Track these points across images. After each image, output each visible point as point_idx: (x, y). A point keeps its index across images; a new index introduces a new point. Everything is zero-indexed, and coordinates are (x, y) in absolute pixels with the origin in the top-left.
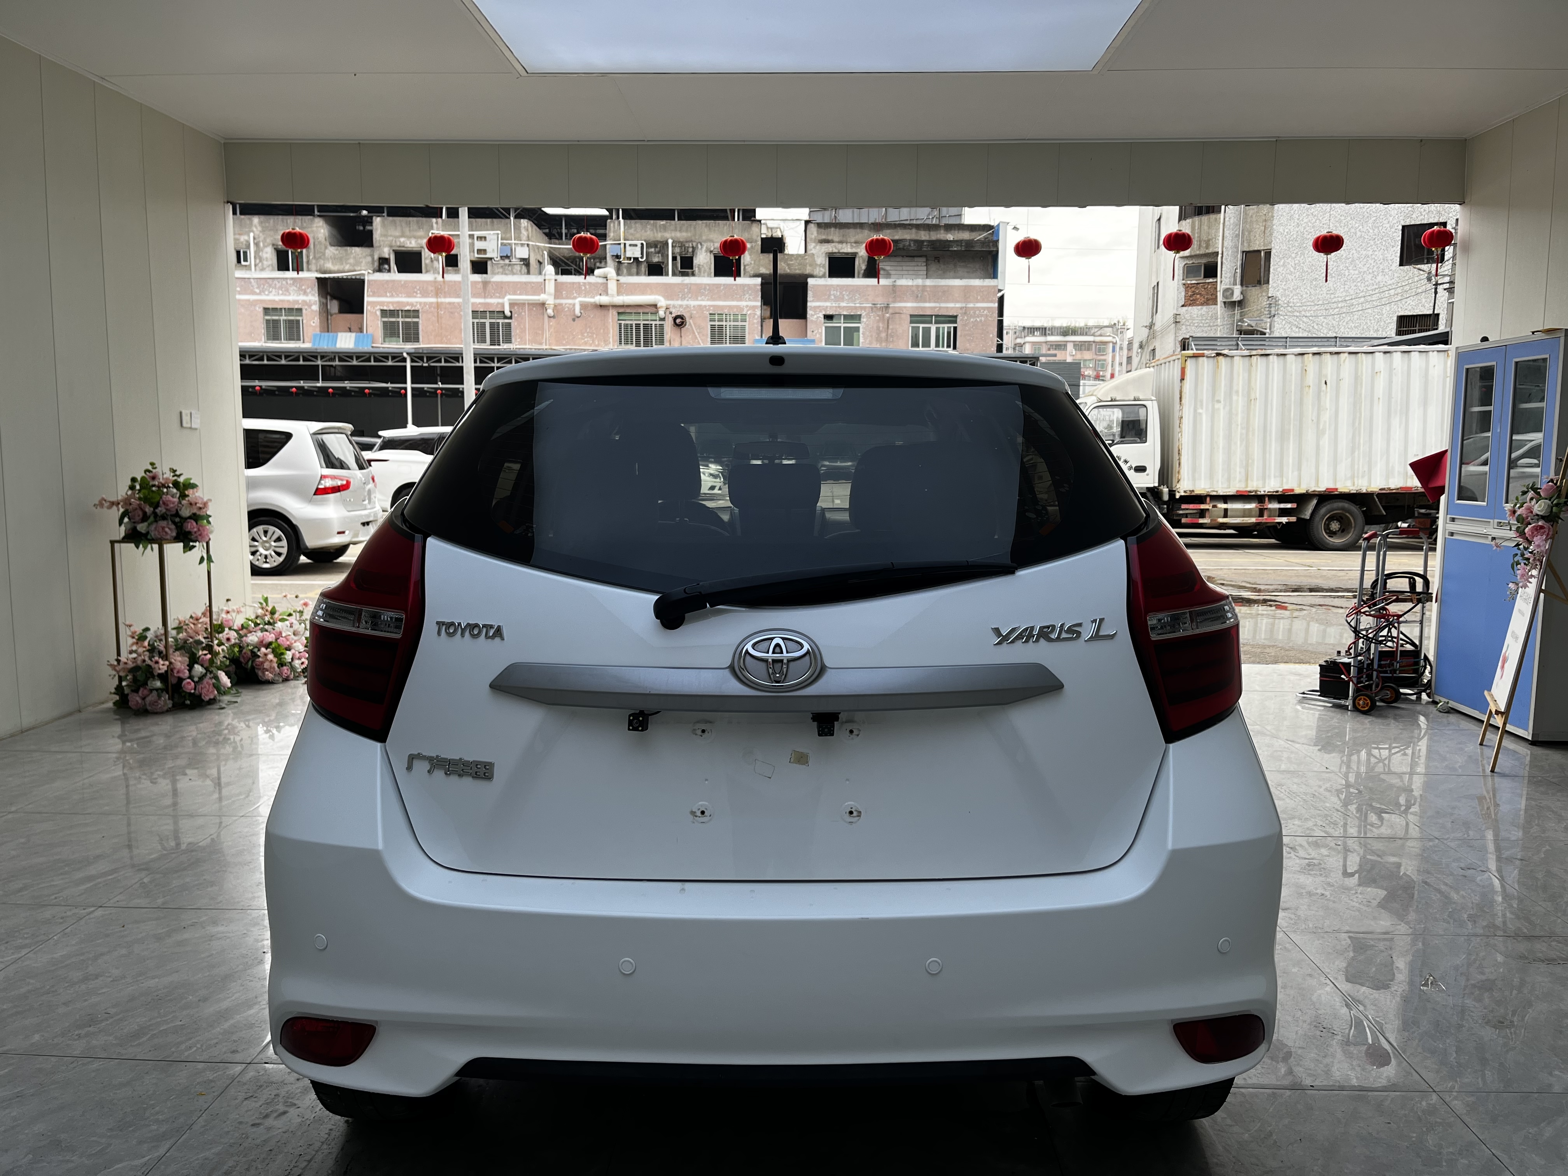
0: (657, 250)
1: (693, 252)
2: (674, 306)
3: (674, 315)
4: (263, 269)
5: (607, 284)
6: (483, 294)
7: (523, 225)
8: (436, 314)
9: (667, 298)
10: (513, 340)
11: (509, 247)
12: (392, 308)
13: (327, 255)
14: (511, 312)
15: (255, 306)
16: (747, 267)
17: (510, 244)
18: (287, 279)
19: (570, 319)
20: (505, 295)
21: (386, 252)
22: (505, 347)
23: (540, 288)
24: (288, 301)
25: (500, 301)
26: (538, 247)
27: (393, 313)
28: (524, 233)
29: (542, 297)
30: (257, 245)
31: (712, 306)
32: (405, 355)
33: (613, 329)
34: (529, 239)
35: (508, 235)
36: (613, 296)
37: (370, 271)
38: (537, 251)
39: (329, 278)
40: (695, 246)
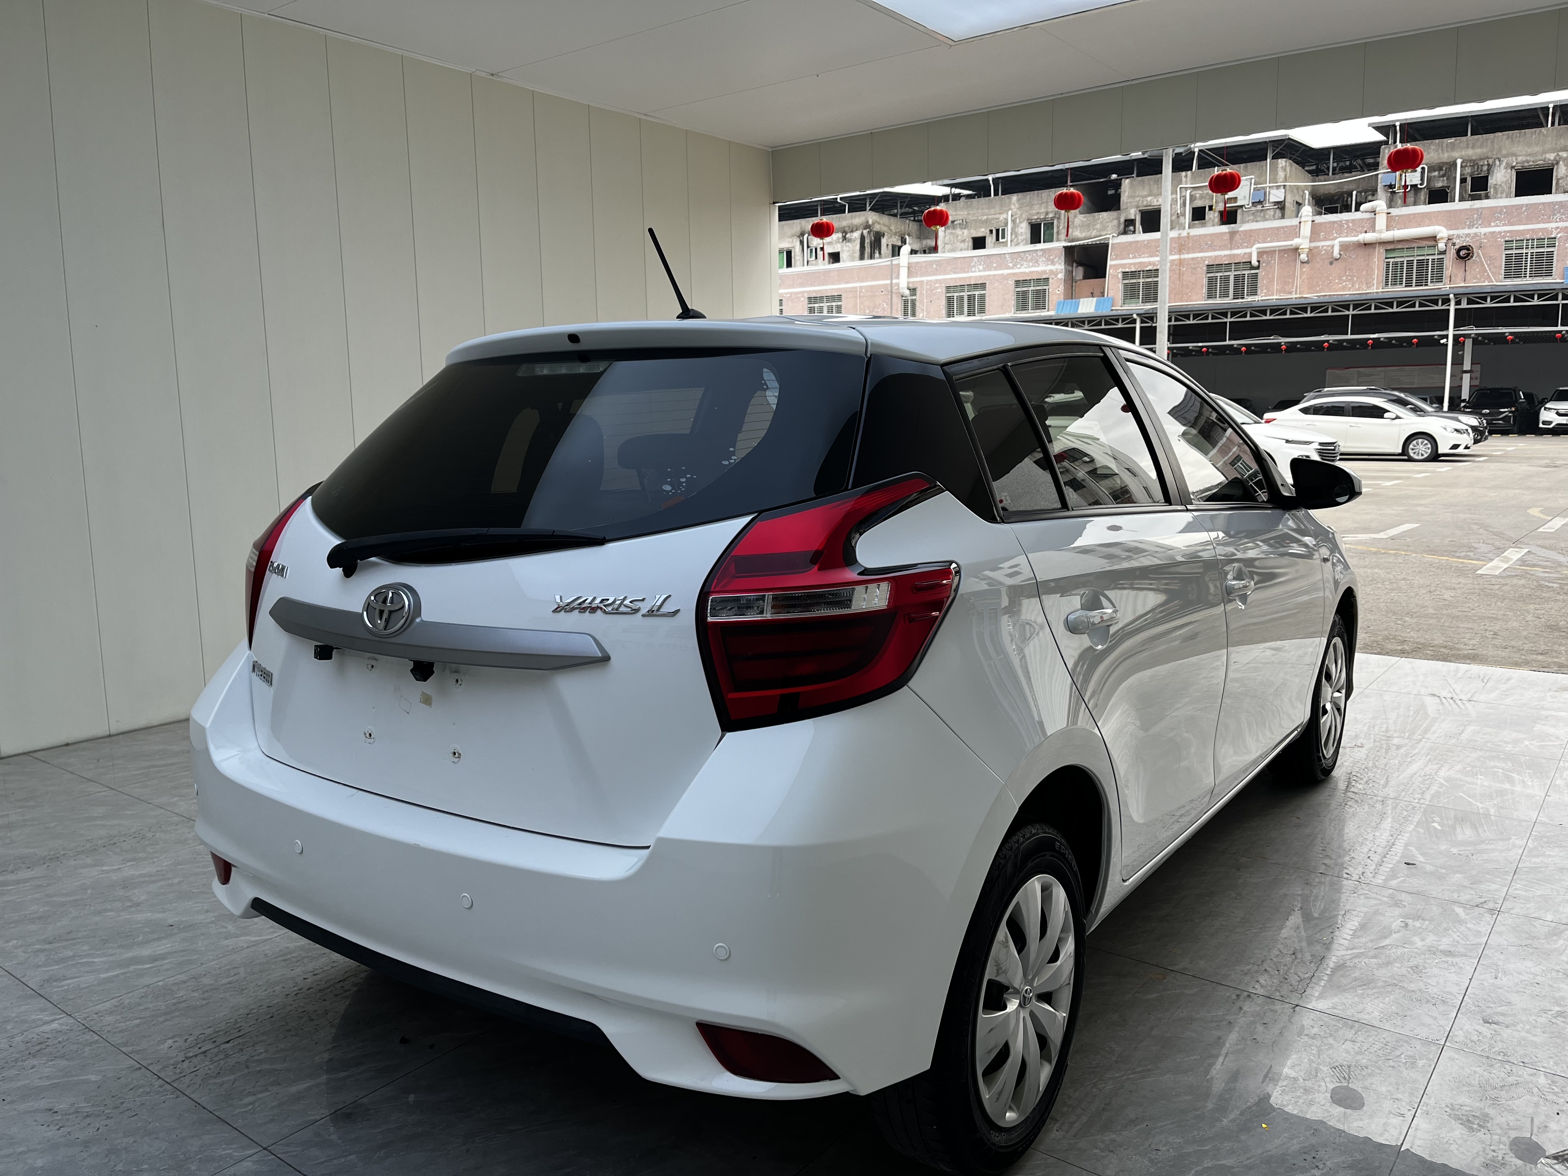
0: (1442, 173)
1: (1488, 170)
2: (1458, 236)
3: (1457, 247)
4: (1017, 244)
5: (1375, 218)
6: (1229, 246)
7: (1280, 165)
8: (1178, 272)
9: (1449, 227)
10: (1259, 291)
11: (1263, 191)
12: (1133, 270)
13: (1075, 223)
14: (1259, 261)
15: (1008, 279)
16: (1560, 181)
17: (1263, 188)
18: (1037, 250)
19: (1327, 262)
20: (1254, 244)
21: (1133, 213)
22: (1249, 300)
23: (1295, 231)
24: (1037, 272)
25: (1247, 250)
26: (1298, 187)
27: (1134, 274)
28: (1281, 174)
29: (1296, 242)
30: (1014, 221)
31: (1508, 232)
32: (1135, 316)
33: (1378, 269)
34: (1286, 180)
35: (1263, 178)
36: (1381, 232)
37: (1115, 235)
38: (1295, 191)
39: (1075, 246)
40: (1491, 163)
